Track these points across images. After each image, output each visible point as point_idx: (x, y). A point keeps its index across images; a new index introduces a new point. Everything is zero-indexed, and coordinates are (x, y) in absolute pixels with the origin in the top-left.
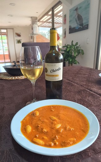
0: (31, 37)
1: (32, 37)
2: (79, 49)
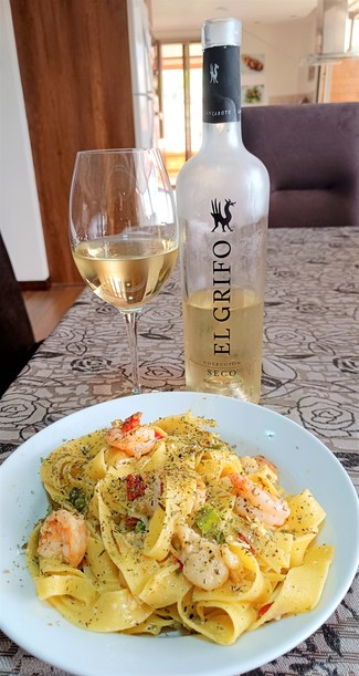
0: (312, 70)
1: (314, 74)
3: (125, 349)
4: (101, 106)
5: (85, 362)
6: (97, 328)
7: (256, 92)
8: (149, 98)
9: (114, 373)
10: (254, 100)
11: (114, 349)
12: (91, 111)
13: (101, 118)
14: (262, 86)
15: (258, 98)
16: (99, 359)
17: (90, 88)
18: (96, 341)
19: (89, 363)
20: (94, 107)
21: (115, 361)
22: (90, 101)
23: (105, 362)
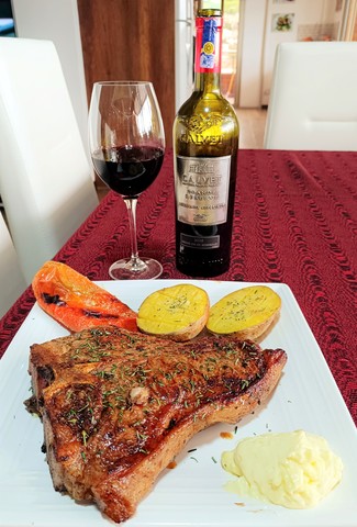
4: (146, 31)
7: (287, 20)
8: (189, 24)
10: (284, 28)
12: (137, 35)
13: (146, 42)
14: (293, 15)
15: (288, 26)
17: (137, 13)
20: (141, 30)
22: (137, 25)
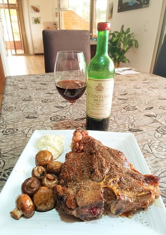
2: (131, 39)
3: (21, 124)
5: (7, 131)
6: (7, 117)
9: (21, 134)
11: (17, 125)
16: (13, 129)
18: (9, 122)
19: (9, 131)
21: (19, 129)
23: (15, 130)
